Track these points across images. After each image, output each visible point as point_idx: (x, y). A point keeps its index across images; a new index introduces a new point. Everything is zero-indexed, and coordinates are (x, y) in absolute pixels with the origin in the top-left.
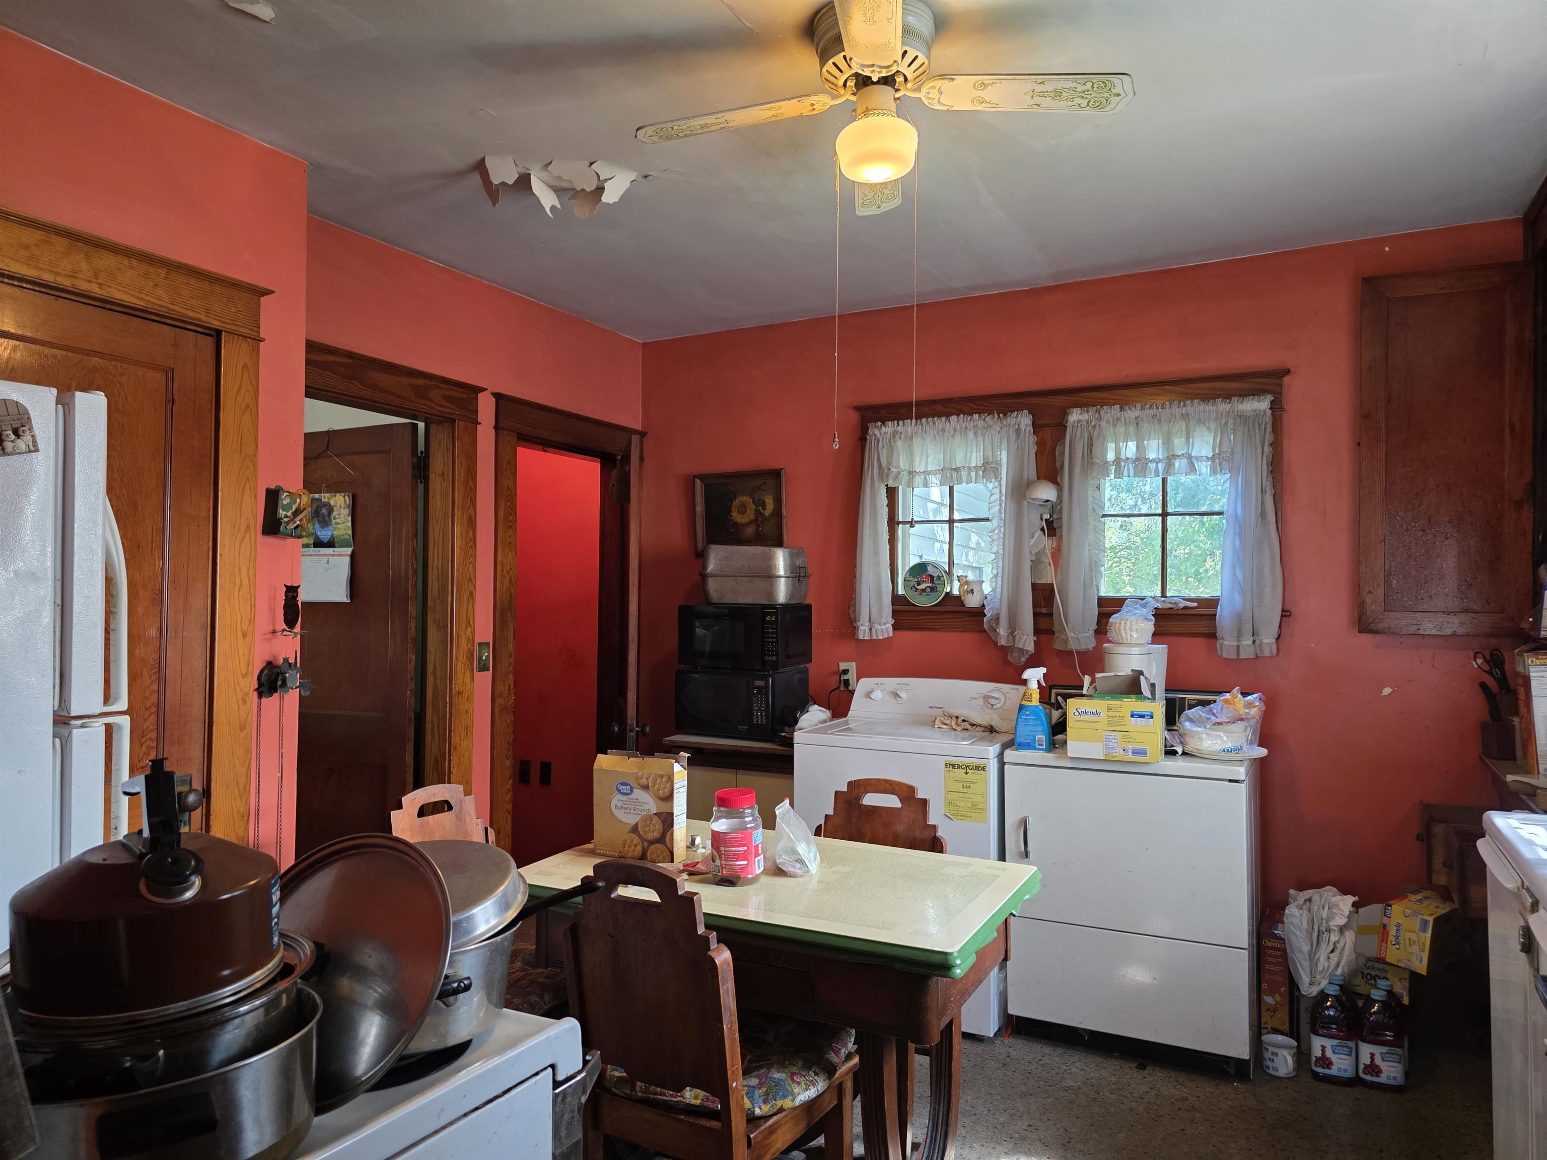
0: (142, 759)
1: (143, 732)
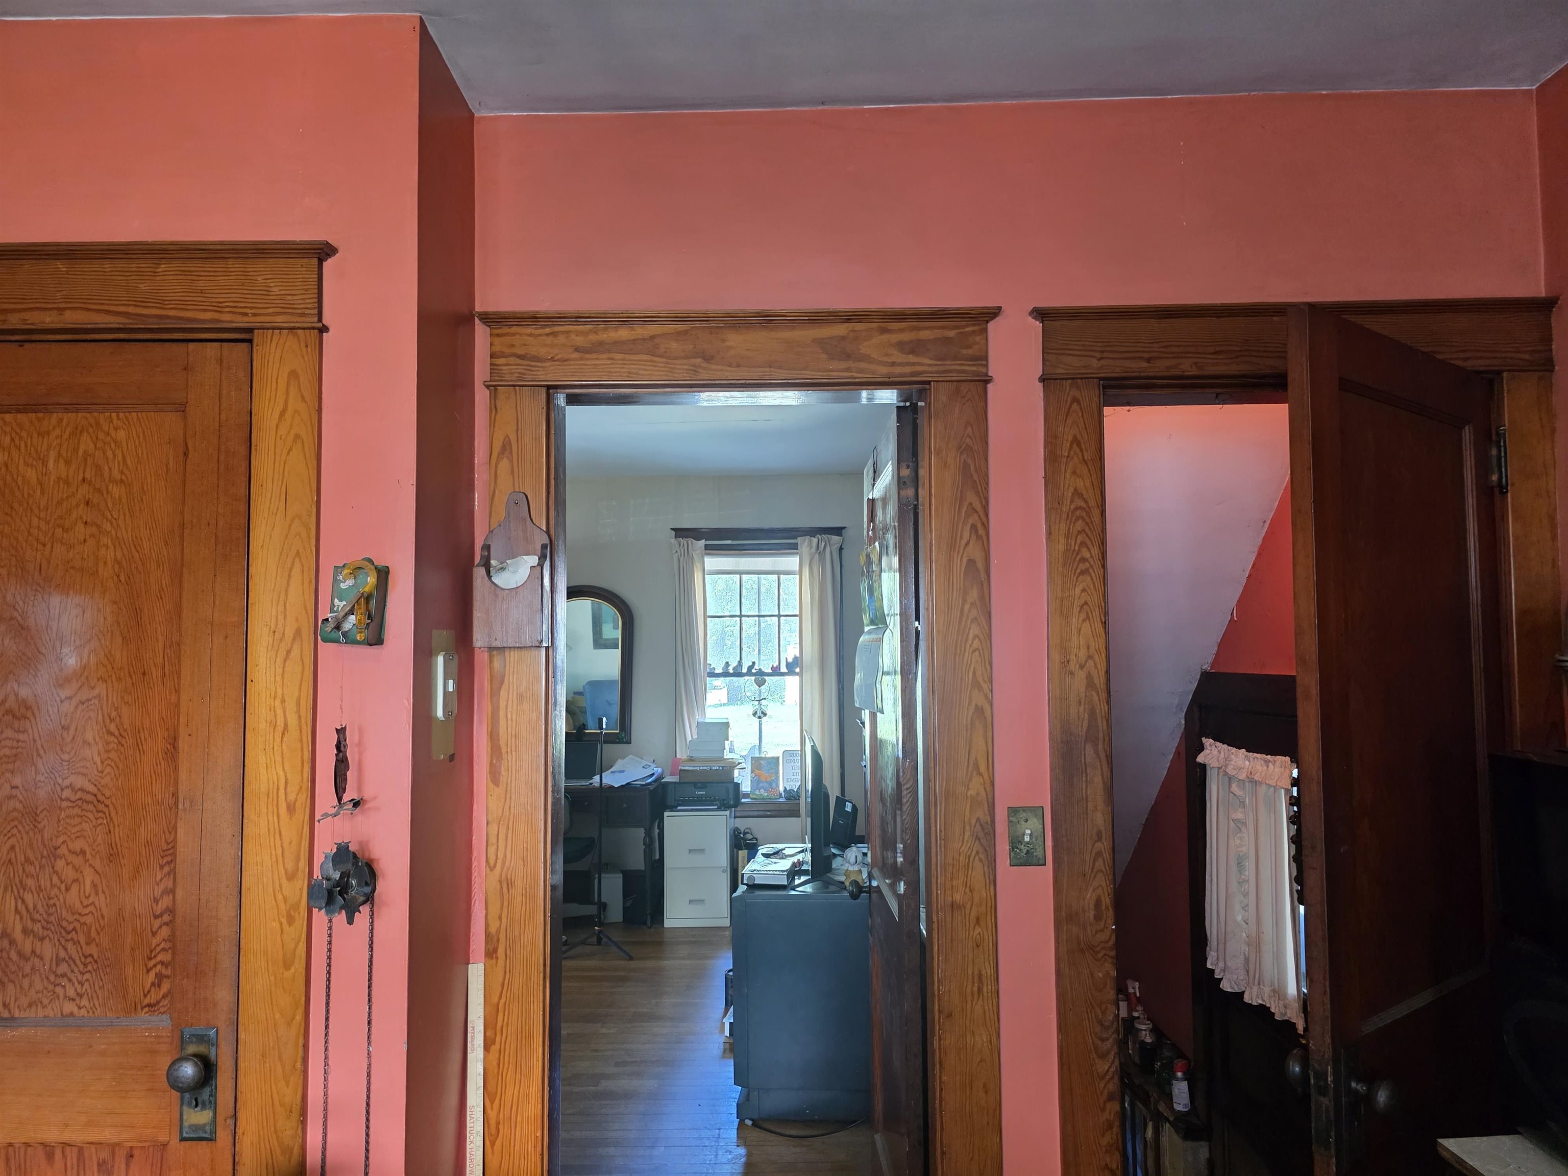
0: (149, 991)
1: (151, 952)
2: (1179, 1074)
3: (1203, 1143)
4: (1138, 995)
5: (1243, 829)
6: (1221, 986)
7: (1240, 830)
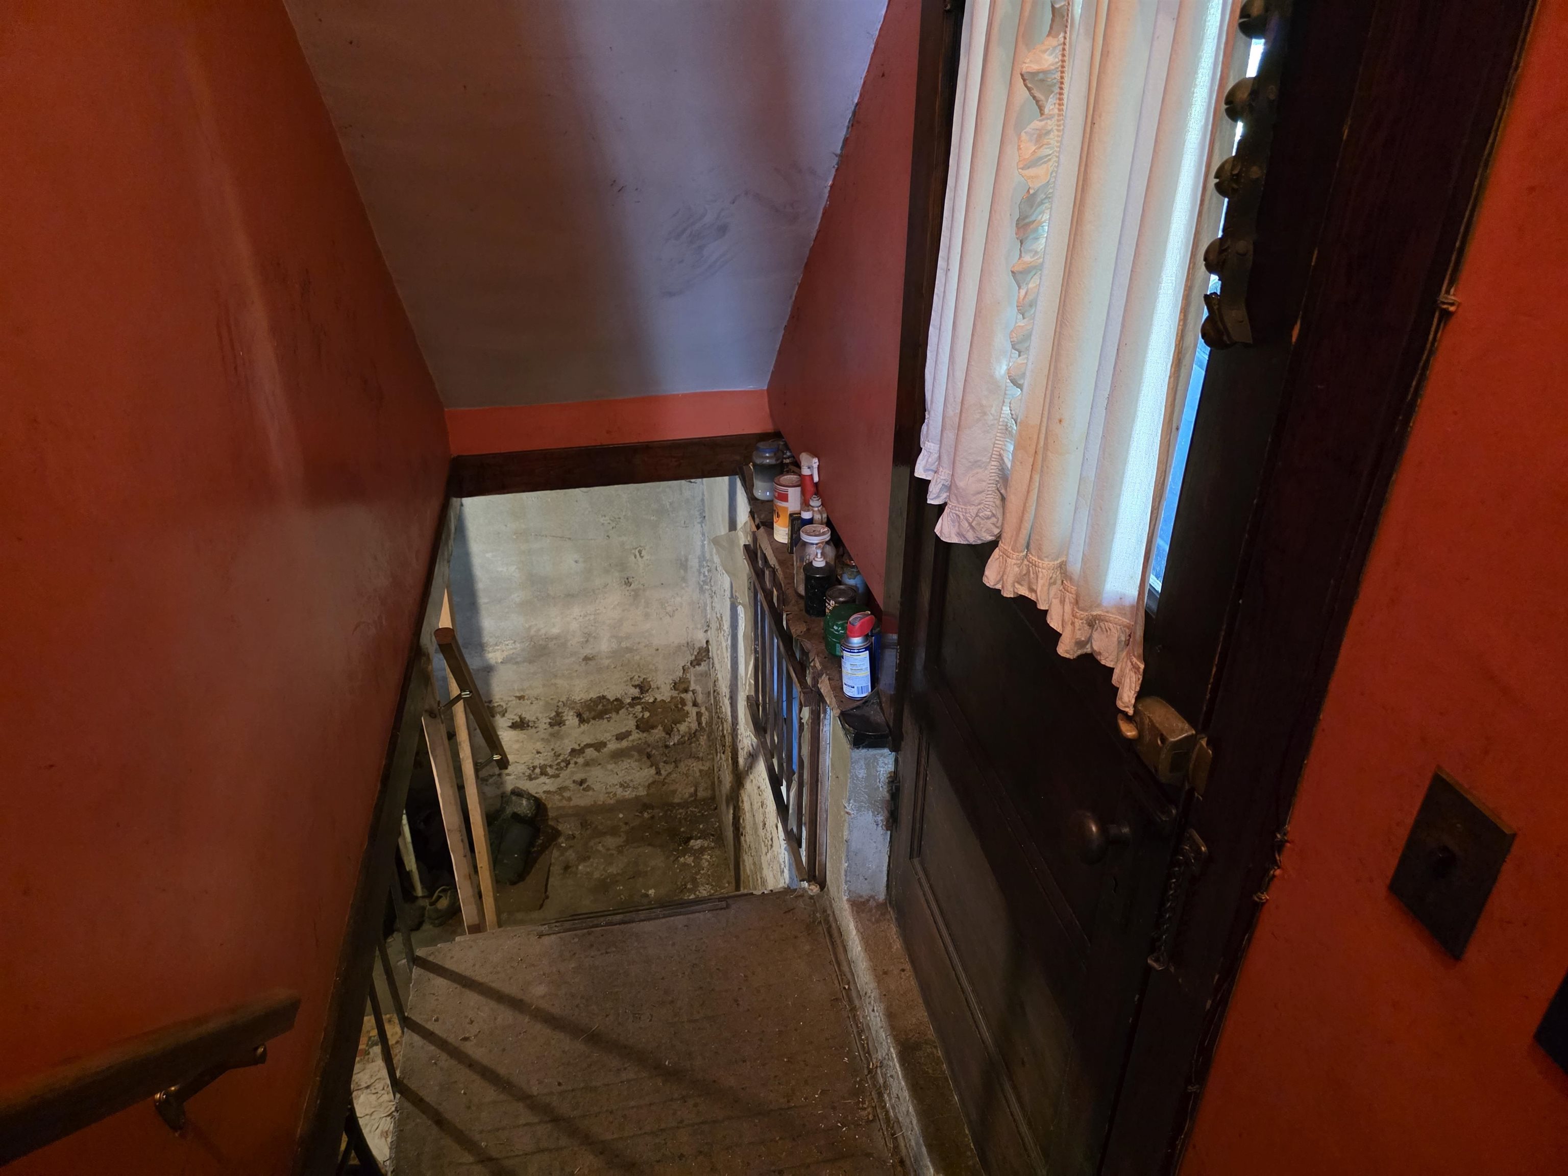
2: (856, 641)
3: (886, 751)
4: (816, 479)
5: (1050, 106)
6: (937, 530)
7: (1041, 109)
